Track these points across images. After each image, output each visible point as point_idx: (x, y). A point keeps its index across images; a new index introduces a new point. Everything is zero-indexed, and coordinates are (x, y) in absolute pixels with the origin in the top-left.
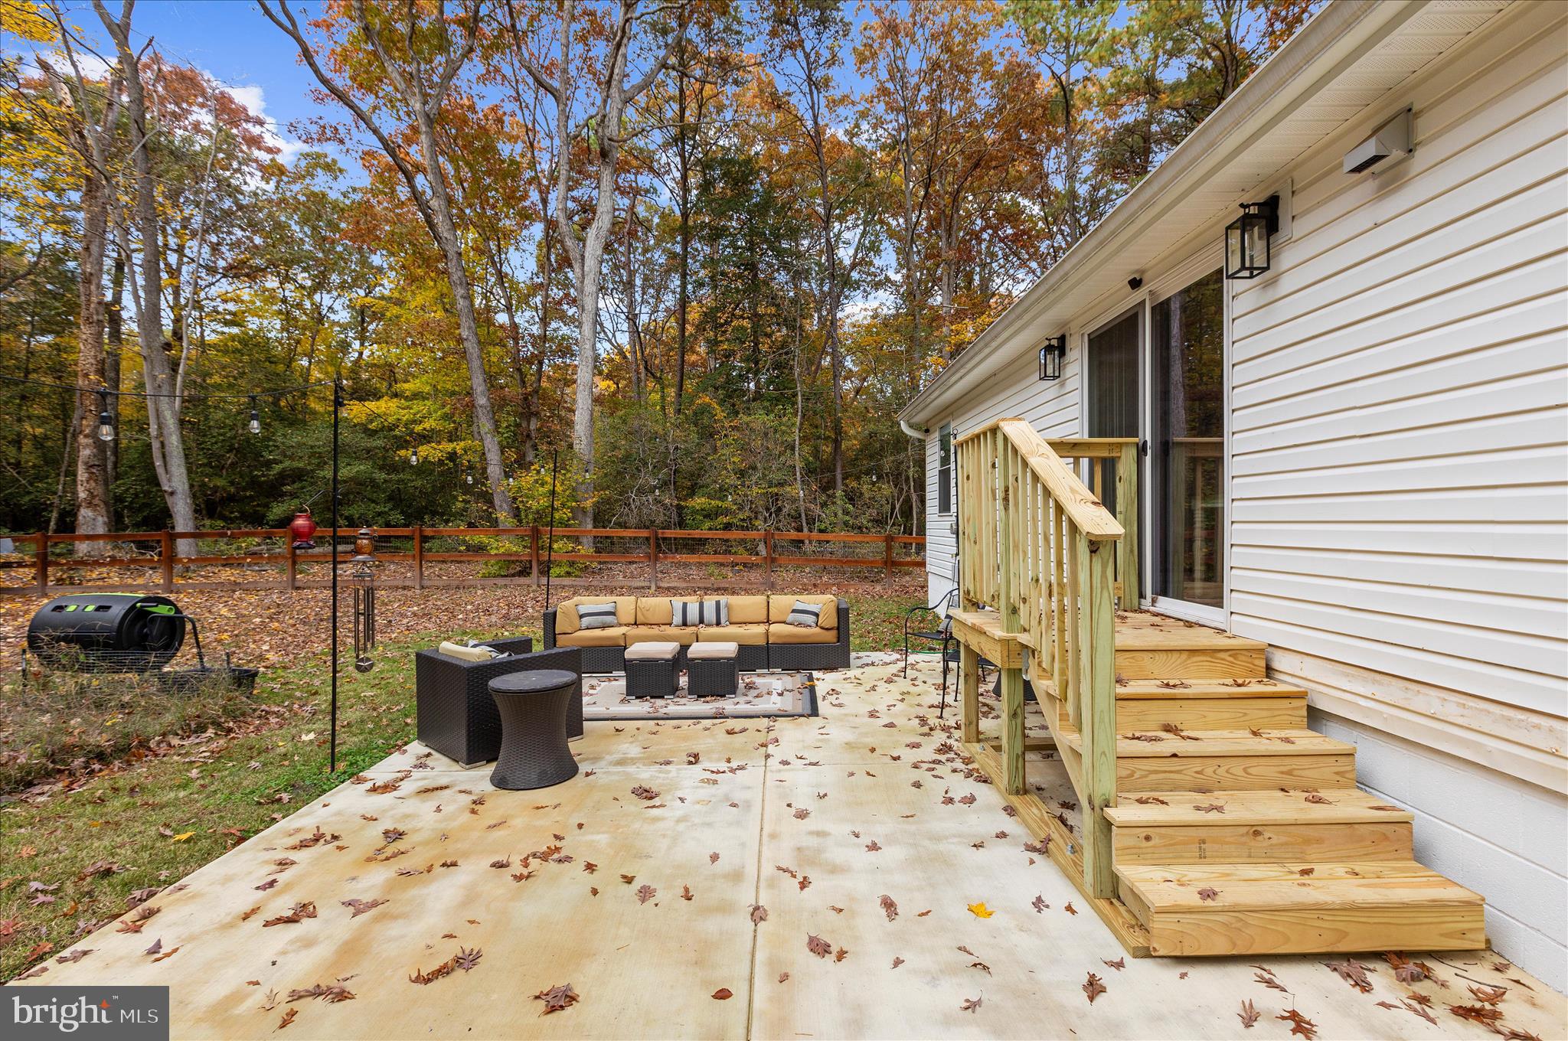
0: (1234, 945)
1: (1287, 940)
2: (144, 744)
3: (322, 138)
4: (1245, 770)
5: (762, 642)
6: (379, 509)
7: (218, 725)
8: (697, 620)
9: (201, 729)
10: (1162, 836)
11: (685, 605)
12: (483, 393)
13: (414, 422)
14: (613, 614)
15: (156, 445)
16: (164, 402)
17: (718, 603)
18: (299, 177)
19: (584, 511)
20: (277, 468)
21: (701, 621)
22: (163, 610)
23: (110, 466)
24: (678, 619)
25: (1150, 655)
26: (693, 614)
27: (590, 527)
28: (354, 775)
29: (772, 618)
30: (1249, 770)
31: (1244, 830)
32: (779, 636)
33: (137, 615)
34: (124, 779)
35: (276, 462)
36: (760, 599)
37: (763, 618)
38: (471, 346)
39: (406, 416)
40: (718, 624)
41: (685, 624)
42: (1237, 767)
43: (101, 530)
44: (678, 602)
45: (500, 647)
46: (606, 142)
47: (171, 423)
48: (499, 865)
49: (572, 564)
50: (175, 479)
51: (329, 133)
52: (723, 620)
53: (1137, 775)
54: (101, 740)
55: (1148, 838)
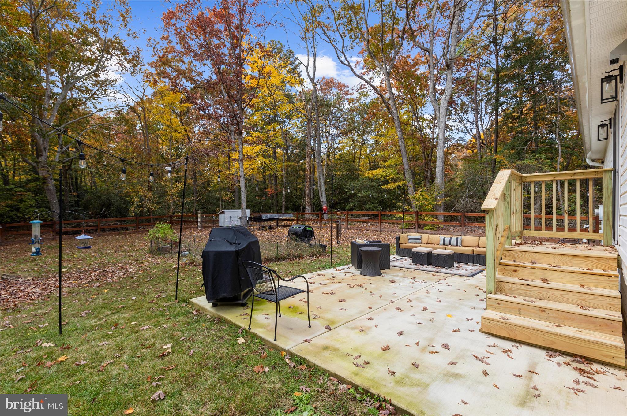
0: (510, 335)
1: (530, 339)
2: (302, 256)
3: (361, 89)
4: (561, 295)
5: (471, 253)
6: (374, 206)
7: (316, 255)
8: (448, 243)
9: (313, 256)
10: (504, 304)
11: (444, 238)
12: (406, 164)
13: (387, 176)
14: (420, 239)
15: (319, 189)
16: (321, 176)
17: (457, 239)
18: (358, 101)
19: (440, 206)
20: (348, 193)
21: (450, 244)
22: (309, 229)
23: (312, 195)
24: (441, 243)
25: (553, 256)
26: (447, 241)
27: (442, 212)
28: (335, 267)
29: (480, 246)
30: (564, 296)
31: (538, 309)
32: (478, 252)
33: (305, 229)
34: (298, 261)
35: (348, 192)
36: (476, 238)
37: (476, 245)
38: (403, 148)
39: (384, 174)
40: (457, 245)
41: (444, 244)
42: (558, 294)
43: (310, 212)
44: (442, 237)
45: (370, 242)
46: (449, 61)
47: (322, 182)
48: (349, 285)
49: (433, 225)
50: (323, 198)
51: (363, 87)
52: (459, 244)
53: (513, 289)
54: (296, 254)
55: (499, 304)
